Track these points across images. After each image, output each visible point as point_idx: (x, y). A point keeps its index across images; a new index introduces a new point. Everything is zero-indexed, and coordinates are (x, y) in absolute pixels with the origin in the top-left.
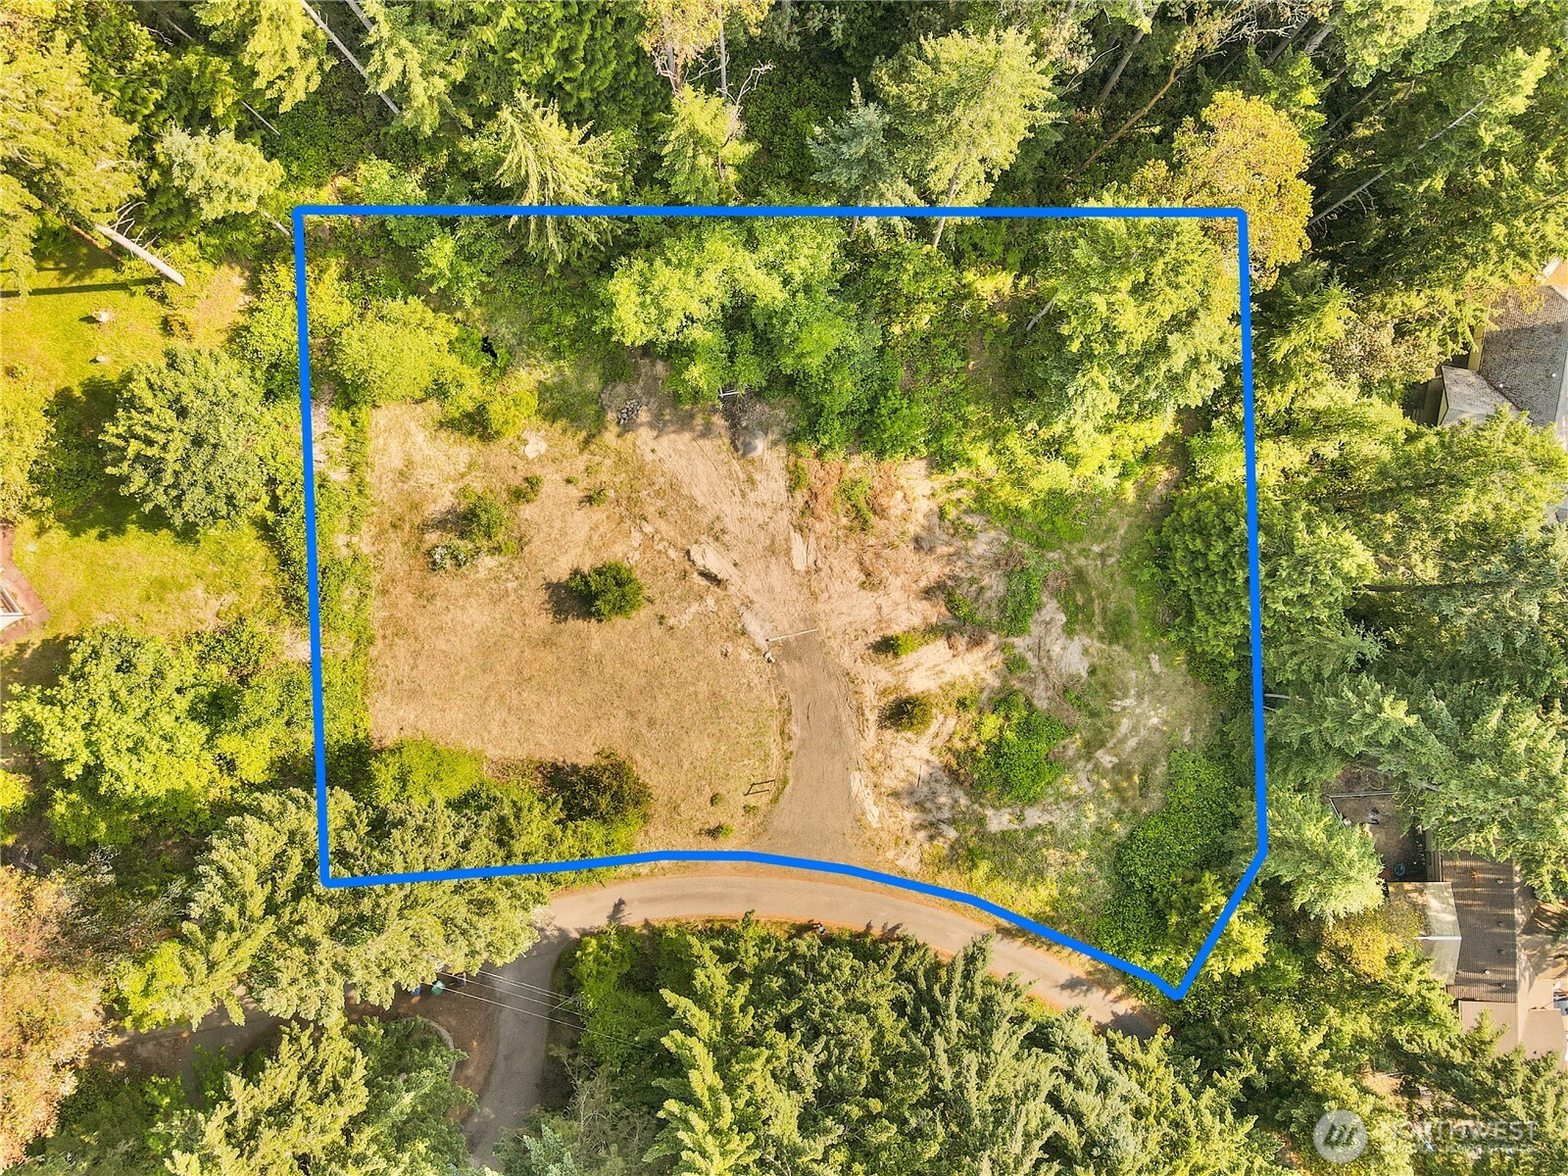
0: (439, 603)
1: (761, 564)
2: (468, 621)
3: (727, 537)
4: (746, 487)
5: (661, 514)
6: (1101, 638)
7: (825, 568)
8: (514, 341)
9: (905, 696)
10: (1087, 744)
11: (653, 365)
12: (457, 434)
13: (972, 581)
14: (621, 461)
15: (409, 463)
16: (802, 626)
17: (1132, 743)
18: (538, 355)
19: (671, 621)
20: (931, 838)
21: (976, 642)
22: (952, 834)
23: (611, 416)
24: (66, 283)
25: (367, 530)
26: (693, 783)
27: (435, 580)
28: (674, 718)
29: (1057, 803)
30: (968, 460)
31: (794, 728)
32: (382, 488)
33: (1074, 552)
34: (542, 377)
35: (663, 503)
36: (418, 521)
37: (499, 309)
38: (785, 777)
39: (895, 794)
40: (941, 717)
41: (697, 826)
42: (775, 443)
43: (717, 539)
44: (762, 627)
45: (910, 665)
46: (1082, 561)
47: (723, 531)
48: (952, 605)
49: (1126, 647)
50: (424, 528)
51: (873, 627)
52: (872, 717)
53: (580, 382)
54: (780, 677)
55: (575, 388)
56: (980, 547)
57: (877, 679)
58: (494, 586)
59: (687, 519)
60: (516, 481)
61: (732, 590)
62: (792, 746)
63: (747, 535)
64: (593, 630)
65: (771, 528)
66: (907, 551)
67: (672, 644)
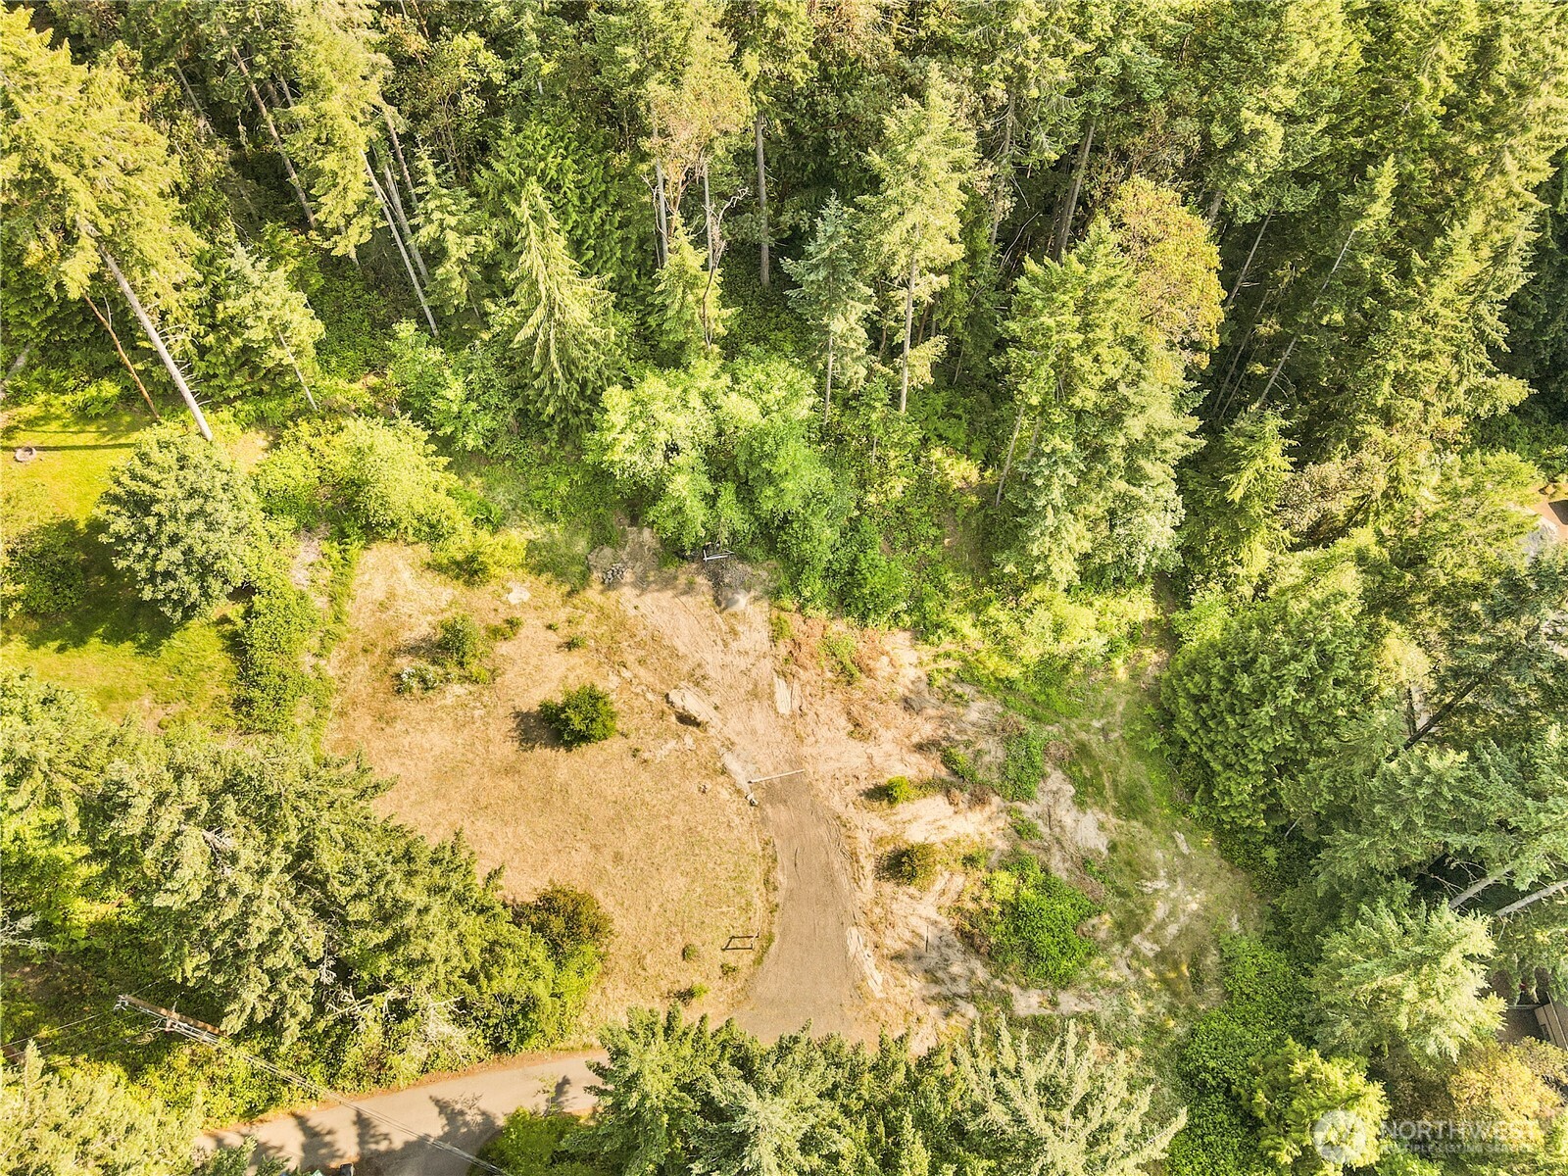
0: (399, 726)
1: (743, 708)
2: (427, 746)
3: (708, 683)
4: (729, 638)
5: (641, 662)
6: (1117, 813)
7: (811, 715)
8: (509, 507)
9: (904, 847)
10: (1119, 925)
11: (640, 533)
12: (443, 577)
13: (968, 744)
14: (603, 614)
15: (391, 595)
16: (787, 768)
17: (1172, 930)
18: (531, 519)
19: (646, 755)
20: (947, 1015)
21: (979, 800)
22: (970, 1011)
23: (596, 575)
24: (103, 442)
25: (336, 654)
26: (663, 930)
27: (398, 703)
28: (644, 853)
29: (1094, 990)
30: (953, 631)
31: (780, 877)
32: (360, 616)
33: (1073, 726)
34: (533, 537)
35: (643, 653)
36: (391, 646)
37: (499, 481)
38: (770, 933)
39: (898, 957)
40: (947, 875)
41: (665, 986)
42: (756, 599)
43: (697, 684)
44: (744, 768)
45: (907, 816)
46: (1083, 736)
47: (704, 677)
48: (948, 760)
49: (1145, 823)
50: (395, 653)
51: (865, 775)
52: (869, 865)
53: (569, 545)
54: (764, 821)
55: (563, 550)
56: (973, 715)
57: (872, 828)
58: (461, 713)
59: (667, 667)
60: (497, 621)
61: (712, 732)
62: (778, 898)
63: (729, 680)
64: (560, 759)
65: (753, 673)
66: (897, 710)
67: (644, 776)
